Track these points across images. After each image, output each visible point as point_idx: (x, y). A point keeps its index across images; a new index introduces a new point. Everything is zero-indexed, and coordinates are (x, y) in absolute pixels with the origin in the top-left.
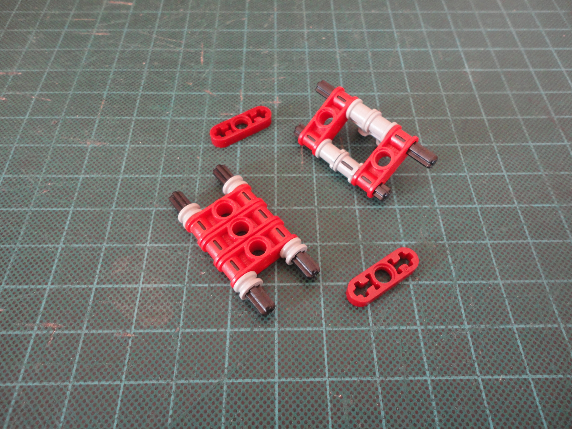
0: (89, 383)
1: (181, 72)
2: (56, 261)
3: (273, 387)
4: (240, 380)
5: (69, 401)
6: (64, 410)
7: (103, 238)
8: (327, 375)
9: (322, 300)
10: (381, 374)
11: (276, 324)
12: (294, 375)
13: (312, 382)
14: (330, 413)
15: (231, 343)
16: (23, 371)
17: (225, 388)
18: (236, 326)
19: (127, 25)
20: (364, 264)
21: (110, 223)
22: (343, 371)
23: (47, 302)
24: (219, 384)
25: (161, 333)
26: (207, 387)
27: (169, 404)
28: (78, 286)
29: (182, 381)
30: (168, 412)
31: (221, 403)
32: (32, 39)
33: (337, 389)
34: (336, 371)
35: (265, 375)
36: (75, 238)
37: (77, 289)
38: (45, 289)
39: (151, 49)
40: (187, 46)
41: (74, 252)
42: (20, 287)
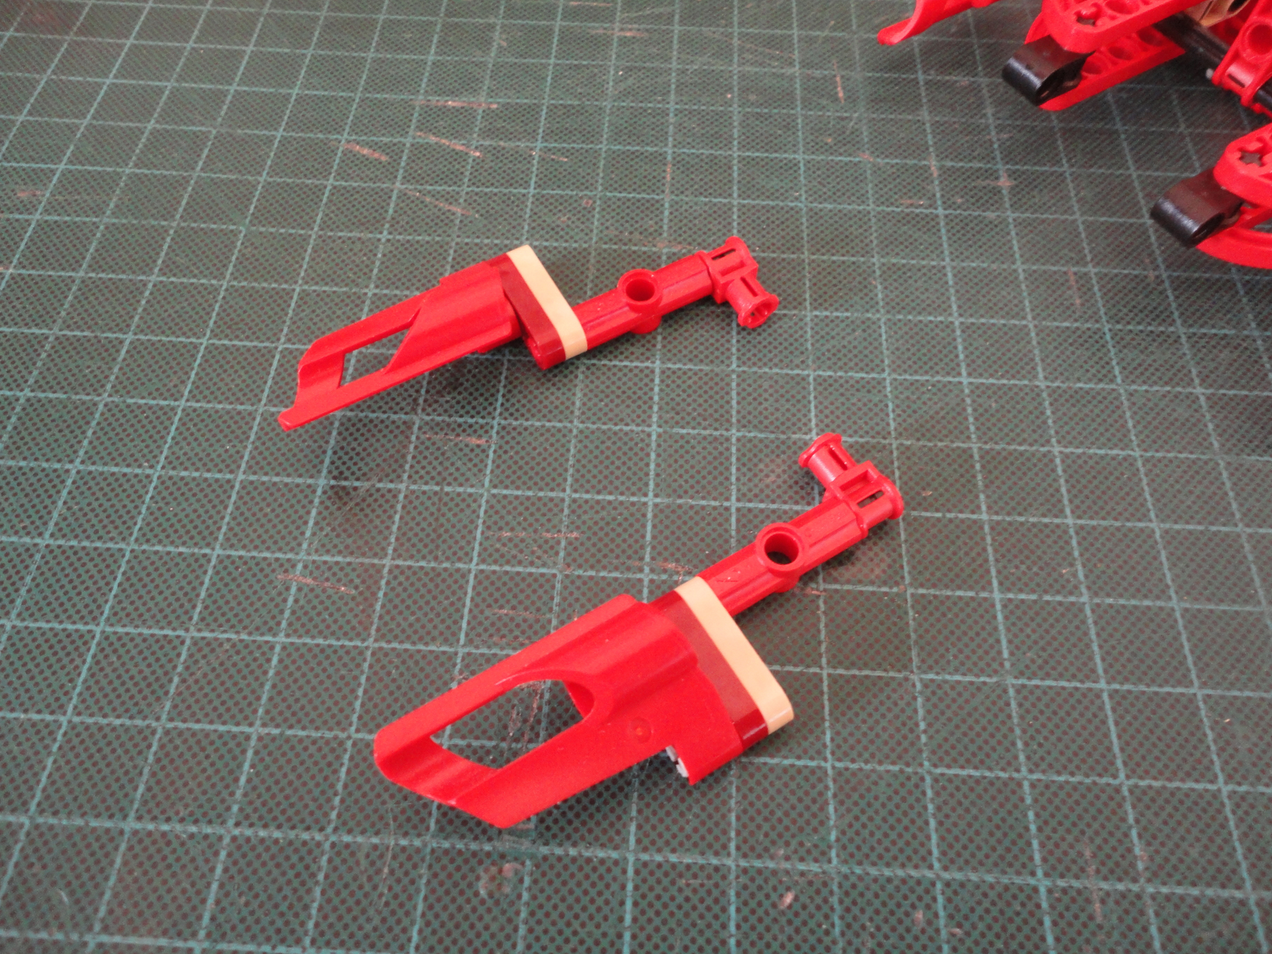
1: (806, 117)
2: (653, 456)
3: (1098, 696)
4: (1035, 682)
7: (728, 421)
9: (1163, 554)
11: (1083, 589)
12: (1133, 679)
13: (1169, 694)
14: (1213, 748)
15: (1006, 618)
17: (1011, 692)
18: (1009, 590)
19: (677, 17)
20: (1231, 494)
21: (734, 394)
22: (1224, 679)
23: (654, 526)
24: (998, 684)
25: (873, 593)
26: (979, 689)
27: (916, 711)
28: (704, 503)
29: (931, 676)
30: (917, 725)
31: (1009, 717)
32: (498, 39)
33: (1219, 710)
34: (1211, 678)
35: (1080, 676)
36: (678, 418)
37: (703, 508)
38: (645, 504)
39: (735, 68)
40: (805, 64)
41: (682, 442)
42: (600, 497)
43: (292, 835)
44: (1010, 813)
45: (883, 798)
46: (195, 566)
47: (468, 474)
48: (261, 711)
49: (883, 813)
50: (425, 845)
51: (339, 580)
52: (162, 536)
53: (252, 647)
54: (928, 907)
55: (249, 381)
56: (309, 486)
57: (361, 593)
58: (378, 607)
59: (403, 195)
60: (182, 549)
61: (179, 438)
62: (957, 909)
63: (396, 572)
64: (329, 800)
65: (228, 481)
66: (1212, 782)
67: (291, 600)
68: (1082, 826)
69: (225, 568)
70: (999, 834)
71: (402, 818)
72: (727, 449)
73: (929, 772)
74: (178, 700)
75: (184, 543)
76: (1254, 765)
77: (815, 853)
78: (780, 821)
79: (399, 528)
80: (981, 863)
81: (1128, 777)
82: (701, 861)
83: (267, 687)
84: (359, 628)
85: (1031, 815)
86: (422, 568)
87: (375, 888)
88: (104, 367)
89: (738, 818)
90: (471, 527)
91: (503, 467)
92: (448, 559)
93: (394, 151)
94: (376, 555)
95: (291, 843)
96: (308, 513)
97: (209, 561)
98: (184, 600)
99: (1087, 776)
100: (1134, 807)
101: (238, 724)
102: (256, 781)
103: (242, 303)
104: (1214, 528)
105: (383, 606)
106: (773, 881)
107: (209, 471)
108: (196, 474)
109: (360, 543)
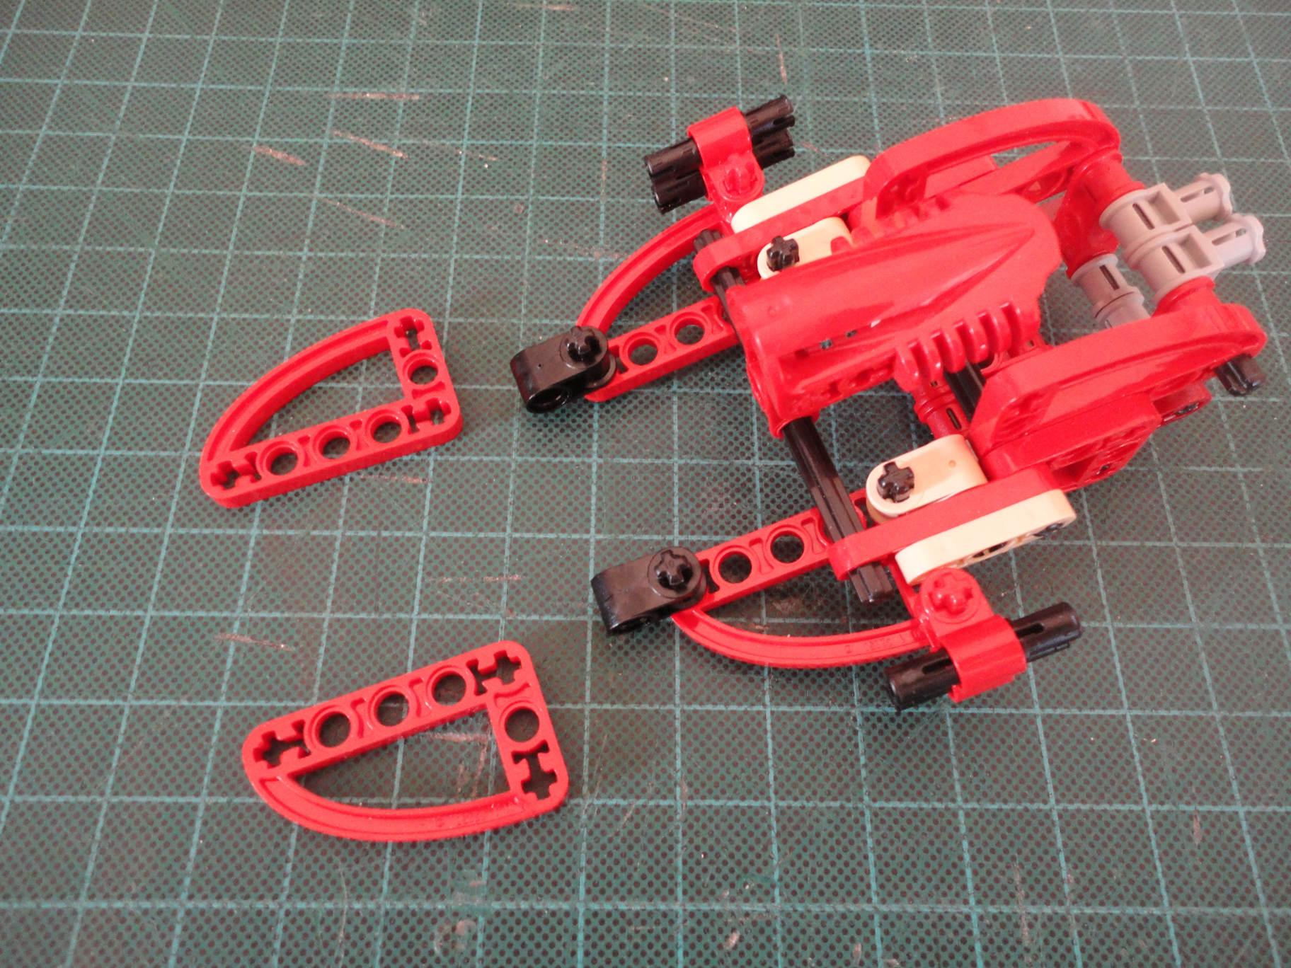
0: (709, 707)
1: (747, 102)
2: (594, 489)
3: (1032, 722)
5: (683, 737)
6: (678, 750)
7: (670, 448)
8: (1126, 704)
9: (1099, 572)
10: (1222, 705)
12: (1066, 703)
13: (1100, 716)
14: (1139, 769)
16: (588, 683)
17: (949, 722)
20: (1168, 507)
21: (675, 418)
22: (1153, 698)
23: (597, 565)
24: (936, 714)
26: (918, 720)
27: (856, 746)
28: (646, 537)
29: (872, 709)
30: (858, 759)
31: (947, 747)
32: (417, 16)
33: (1147, 730)
34: (1140, 698)
35: (1015, 702)
36: (618, 446)
37: (646, 543)
38: (587, 541)
39: (672, 46)
40: (746, 39)
41: (623, 473)
42: (541, 536)
43: (246, 905)
44: (945, 843)
45: (824, 835)
46: (128, 630)
47: (406, 517)
48: (206, 780)
49: (825, 849)
50: (379, 908)
51: (278, 638)
52: (91, 599)
53: (194, 713)
54: (867, 940)
55: (171, 424)
56: (242, 537)
57: (302, 650)
58: (320, 664)
59: (322, 205)
60: (113, 612)
61: (101, 491)
62: (894, 940)
63: (337, 626)
64: (281, 868)
65: (156, 536)
66: (1136, 803)
67: (230, 661)
68: (1013, 852)
69: (160, 630)
70: (934, 865)
71: (354, 882)
72: (670, 479)
73: (869, 807)
74: (121, 773)
75: (115, 606)
76: (1178, 784)
77: (760, 893)
78: (725, 863)
79: (337, 579)
80: (917, 894)
81: (1058, 802)
82: (650, 907)
83: (211, 754)
84: (302, 688)
85: (965, 844)
86: (362, 620)
87: (331, 953)
88: (15, 416)
89: (685, 863)
90: (411, 574)
91: (442, 507)
92: (389, 609)
93: (310, 154)
94: (314, 609)
95: (245, 913)
96: (242, 566)
97: (142, 624)
98: (119, 667)
99: (1019, 802)
100: (1062, 831)
101: (184, 795)
102: (207, 852)
103: (158, 336)
104: (1149, 544)
105: (325, 663)
106: (719, 923)
107: (135, 525)
108: (122, 530)
109: (298, 596)
